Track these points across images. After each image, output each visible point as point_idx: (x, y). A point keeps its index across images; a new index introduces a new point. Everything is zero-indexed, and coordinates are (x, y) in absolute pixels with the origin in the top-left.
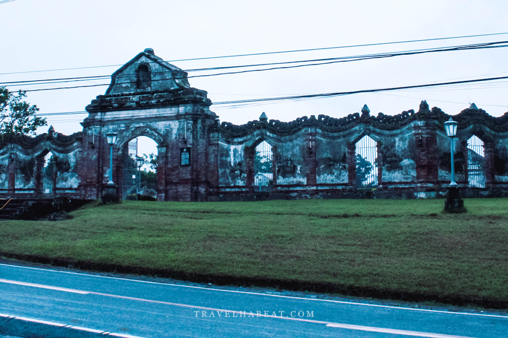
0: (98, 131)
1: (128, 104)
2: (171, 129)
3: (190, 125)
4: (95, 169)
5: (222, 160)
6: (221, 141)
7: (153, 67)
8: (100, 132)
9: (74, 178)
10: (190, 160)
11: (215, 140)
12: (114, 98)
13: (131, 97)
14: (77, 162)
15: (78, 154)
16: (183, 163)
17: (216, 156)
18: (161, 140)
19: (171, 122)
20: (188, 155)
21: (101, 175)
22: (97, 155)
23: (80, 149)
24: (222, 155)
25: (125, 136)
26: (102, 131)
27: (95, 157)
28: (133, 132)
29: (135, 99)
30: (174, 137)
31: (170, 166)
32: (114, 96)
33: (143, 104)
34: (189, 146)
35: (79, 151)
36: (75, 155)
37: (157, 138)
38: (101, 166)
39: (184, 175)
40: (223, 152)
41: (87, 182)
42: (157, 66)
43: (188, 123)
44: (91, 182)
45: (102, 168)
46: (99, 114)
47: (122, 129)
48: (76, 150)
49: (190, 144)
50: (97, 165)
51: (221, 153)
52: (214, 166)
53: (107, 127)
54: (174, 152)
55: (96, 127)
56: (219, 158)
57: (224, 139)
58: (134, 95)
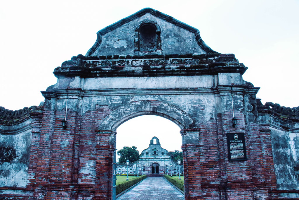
0: (75, 104)
1: (127, 69)
2: (202, 106)
3: (239, 101)
4: (67, 160)
5: (277, 152)
6: (274, 127)
7: (164, 27)
8: (77, 106)
9: (22, 172)
10: (245, 152)
11: (265, 125)
12: (100, 61)
13: (130, 60)
14: (28, 149)
15: (31, 137)
16: (234, 156)
17: (269, 147)
18: (189, 121)
19: (201, 97)
20: (242, 144)
21: (75, 172)
22: (71, 138)
23: (36, 130)
24: (277, 146)
25: (124, 113)
26: (80, 104)
27: (67, 142)
28: (137, 107)
29: (139, 62)
30: (207, 117)
31: (203, 160)
32: (102, 58)
33: (154, 69)
34: (241, 131)
35: (33, 133)
36: (26, 138)
37: (182, 117)
38: (76, 157)
39: (236, 174)
40: (278, 141)
41: (51, 181)
42: (170, 26)
43: (235, 99)
44: (60, 182)
45: (79, 160)
46: (78, 79)
47: (116, 102)
48: (29, 131)
49: (243, 129)
50: (71, 154)
51: (275, 142)
52: (268, 161)
53: (88, 99)
54: (210, 140)
55: (70, 97)
56: (273, 150)
57: (279, 123)
58: (136, 58)
